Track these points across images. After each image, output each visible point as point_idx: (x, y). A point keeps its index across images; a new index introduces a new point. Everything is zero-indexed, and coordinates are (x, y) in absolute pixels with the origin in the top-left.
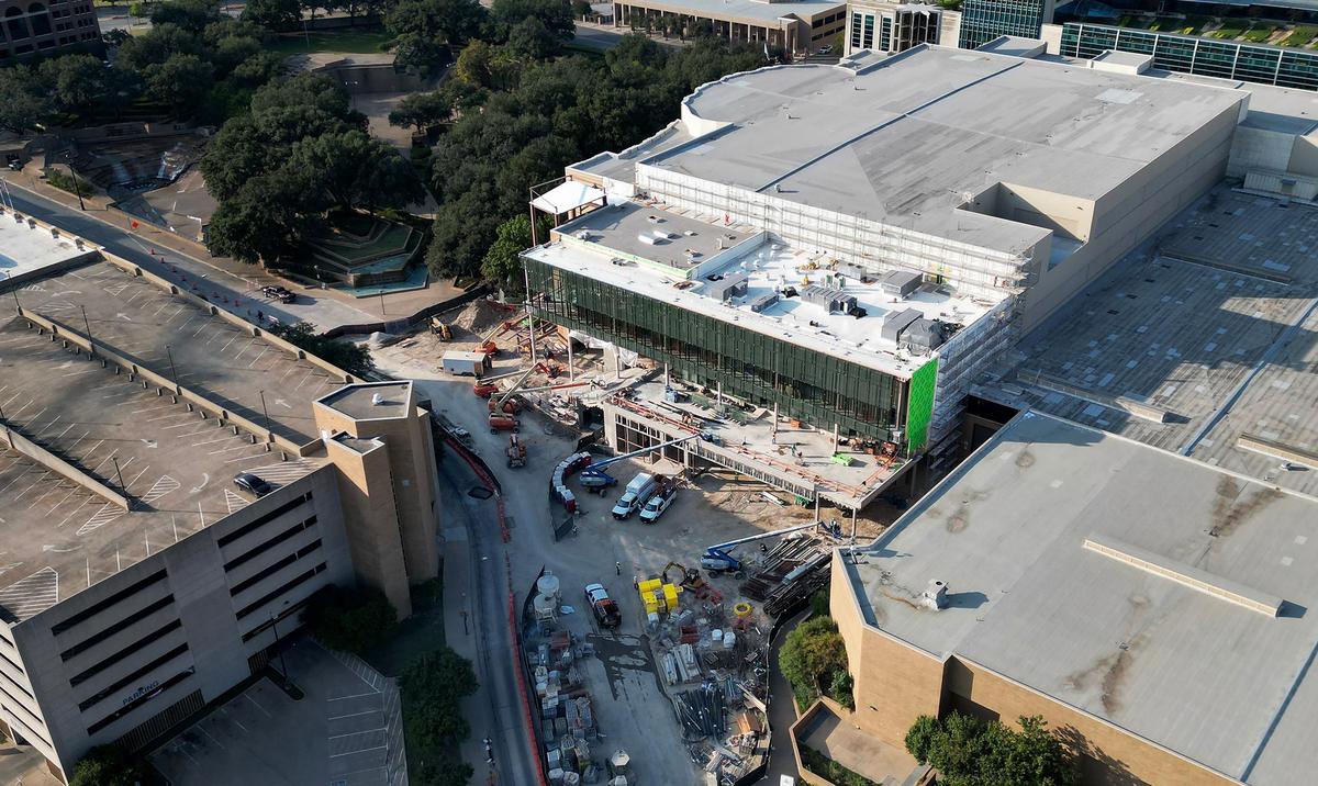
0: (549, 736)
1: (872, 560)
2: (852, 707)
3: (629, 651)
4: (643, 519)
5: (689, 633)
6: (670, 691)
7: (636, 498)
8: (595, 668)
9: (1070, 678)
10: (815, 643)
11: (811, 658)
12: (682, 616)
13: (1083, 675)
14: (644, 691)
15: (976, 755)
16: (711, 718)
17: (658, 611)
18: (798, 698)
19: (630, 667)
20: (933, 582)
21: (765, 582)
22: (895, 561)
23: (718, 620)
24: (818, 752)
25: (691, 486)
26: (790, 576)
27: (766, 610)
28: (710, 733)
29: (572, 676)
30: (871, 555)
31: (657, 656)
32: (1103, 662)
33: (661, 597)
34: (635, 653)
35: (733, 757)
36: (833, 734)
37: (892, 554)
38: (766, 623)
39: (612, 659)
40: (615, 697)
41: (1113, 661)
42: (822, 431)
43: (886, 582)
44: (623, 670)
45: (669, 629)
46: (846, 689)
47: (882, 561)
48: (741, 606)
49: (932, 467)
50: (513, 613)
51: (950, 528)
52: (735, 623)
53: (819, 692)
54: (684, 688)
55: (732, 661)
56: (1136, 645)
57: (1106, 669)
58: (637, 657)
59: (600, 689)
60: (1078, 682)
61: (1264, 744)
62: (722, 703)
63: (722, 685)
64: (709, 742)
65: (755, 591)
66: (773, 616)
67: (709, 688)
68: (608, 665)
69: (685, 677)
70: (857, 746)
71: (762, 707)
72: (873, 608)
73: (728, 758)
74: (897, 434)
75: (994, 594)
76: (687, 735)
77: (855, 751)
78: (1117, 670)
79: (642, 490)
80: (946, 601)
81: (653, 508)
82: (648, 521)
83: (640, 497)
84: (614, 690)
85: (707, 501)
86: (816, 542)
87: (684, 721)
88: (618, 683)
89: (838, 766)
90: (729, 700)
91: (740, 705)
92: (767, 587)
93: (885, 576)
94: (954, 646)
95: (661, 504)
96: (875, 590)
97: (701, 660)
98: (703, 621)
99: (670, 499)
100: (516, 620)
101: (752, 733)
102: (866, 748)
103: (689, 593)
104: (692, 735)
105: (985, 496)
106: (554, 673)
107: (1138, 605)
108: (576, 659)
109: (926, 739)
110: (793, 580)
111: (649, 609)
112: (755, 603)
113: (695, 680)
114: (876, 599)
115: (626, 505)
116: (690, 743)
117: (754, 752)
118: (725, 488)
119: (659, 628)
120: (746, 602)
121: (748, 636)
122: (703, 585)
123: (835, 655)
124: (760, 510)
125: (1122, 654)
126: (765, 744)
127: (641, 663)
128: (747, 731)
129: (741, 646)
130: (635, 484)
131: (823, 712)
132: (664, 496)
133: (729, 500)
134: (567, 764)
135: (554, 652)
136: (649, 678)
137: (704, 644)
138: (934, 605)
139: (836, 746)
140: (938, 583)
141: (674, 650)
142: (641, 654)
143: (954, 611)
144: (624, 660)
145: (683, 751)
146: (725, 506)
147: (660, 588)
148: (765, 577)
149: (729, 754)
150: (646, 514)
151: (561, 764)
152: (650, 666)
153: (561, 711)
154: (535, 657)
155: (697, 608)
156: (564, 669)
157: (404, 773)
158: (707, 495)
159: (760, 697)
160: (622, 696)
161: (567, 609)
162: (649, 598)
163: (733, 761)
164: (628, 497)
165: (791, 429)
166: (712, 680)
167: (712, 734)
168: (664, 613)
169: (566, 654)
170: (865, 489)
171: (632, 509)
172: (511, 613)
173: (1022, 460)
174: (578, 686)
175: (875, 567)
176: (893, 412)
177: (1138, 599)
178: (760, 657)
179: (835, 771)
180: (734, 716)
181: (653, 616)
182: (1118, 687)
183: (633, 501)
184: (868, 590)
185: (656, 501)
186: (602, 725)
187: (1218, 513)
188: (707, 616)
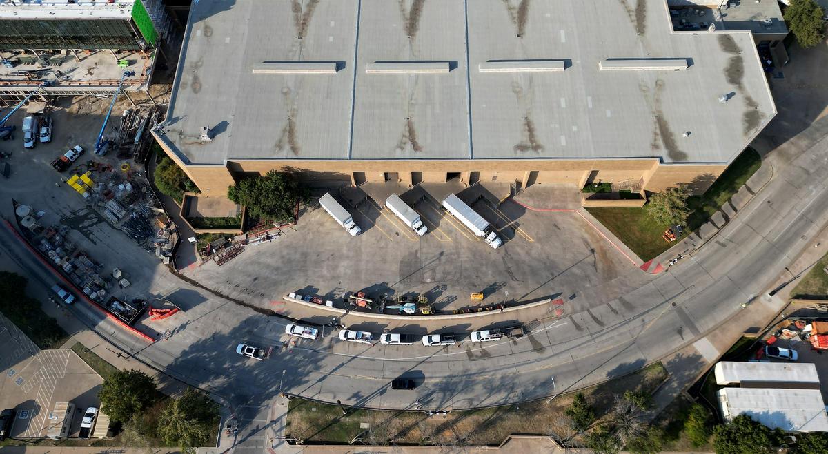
0: (78, 281)
1: (170, 127)
2: (200, 192)
3: (85, 217)
4: (44, 143)
5: (108, 195)
6: (118, 226)
7: (32, 134)
8: (75, 235)
9: (276, 146)
10: (168, 174)
11: (171, 182)
12: (100, 187)
13: (280, 141)
14: (106, 233)
15: (257, 196)
16: (144, 228)
17: (86, 190)
18: (176, 199)
19: (92, 225)
20: (202, 128)
21: (127, 147)
22: (180, 122)
23: (118, 179)
24: (197, 217)
25: (56, 109)
26: (136, 139)
27: (136, 162)
28: (147, 236)
29: (69, 247)
30: (169, 125)
31: (101, 212)
32: (284, 131)
33: (82, 184)
34: (89, 217)
35: (163, 240)
36: (198, 206)
37: (177, 120)
38: (140, 168)
39: (81, 226)
40: (95, 243)
41: (288, 128)
42: (103, 50)
43: (183, 137)
44: (89, 228)
45: (97, 196)
46: (193, 186)
47: (175, 125)
48: (123, 166)
49: (168, 43)
50: (16, 231)
51: (195, 91)
52: (126, 177)
53: (182, 191)
54: (123, 221)
55: (136, 196)
56: (293, 115)
57: (287, 134)
58: (91, 218)
59: (85, 244)
60: (279, 146)
61: (351, 138)
62: (144, 219)
63: (139, 210)
64: (150, 240)
65: (125, 155)
66: (142, 163)
67: (134, 215)
68: (81, 230)
69: (121, 217)
70: (211, 205)
71: (162, 211)
72: (184, 154)
73: (162, 242)
74: (143, 44)
75: (229, 118)
76: (139, 242)
77: (211, 208)
78: (290, 131)
79: (32, 127)
80: (213, 133)
81: (45, 135)
82: (47, 142)
83: (34, 130)
84: (92, 241)
85: (70, 114)
86: (138, 111)
87: (133, 237)
88: (91, 236)
89: (208, 219)
90: (147, 215)
91: (152, 215)
92: (129, 149)
93: (181, 134)
94: (226, 155)
95: (48, 130)
96: (180, 144)
97: (122, 204)
98: (111, 184)
99: (50, 124)
100: (19, 234)
101: (165, 225)
102: (214, 204)
103: (94, 172)
104: (141, 241)
105: (200, 63)
106: (58, 250)
107: (285, 94)
108: (64, 237)
109: (236, 196)
110: (140, 140)
111: (81, 192)
112: (129, 160)
113: (126, 215)
114: (183, 148)
115: (29, 140)
116: (142, 245)
117: (171, 233)
118: (74, 101)
119: (92, 198)
120: (124, 162)
121: (136, 180)
122: (99, 164)
123: (180, 175)
124: (100, 106)
125: (290, 122)
126: (173, 227)
127: (96, 220)
128: (164, 226)
129: (136, 186)
130: (26, 126)
131: (189, 199)
132: (46, 124)
133: (80, 108)
134: (95, 288)
135: (51, 241)
136: (104, 225)
137: (118, 195)
138: (209, 139)
139: (203, 211)
140: (205, 128)
141: (106, 206)
142: (93, 215)
143: (218, 137)
144: (87, 223)
145: (141, 250)
146: (81, 112)
147: (79, 179)
148: (125, 144)
149: (162, 240)
150: (44, 139)
151: (93, 291)
152: (101, 219)
153: (74, 267)
154: (43, 247)
155: (104, 178)
156: (62, 245)
157: (24, 335)
158: (67, 110)
159: (159, 207)
160: (98, 242)
161: (41, 213)
162: (78, 187)
163: (165, 242)
164: (28, 136)
165: (87, 55)
166: (133, 210)
167: (149, 236)
168: (89, 190)
169: (58, 238)
170: (144, 77)
171: (34, 140)
172: (15, 232)
173: (207, 31)
174: (75, 249)
175: (174, 131)
176: (133, 34)
177: (285, 90)
178: (148, 189)
179: (208, 222)
180: (153, 222)
181: (86, 195)
182: (295, 140)
183: (32, 136)
184: (177, 145)
185: (44, 130)
186: (99, 260)
187: (297, 24)
188: (111, 179)
